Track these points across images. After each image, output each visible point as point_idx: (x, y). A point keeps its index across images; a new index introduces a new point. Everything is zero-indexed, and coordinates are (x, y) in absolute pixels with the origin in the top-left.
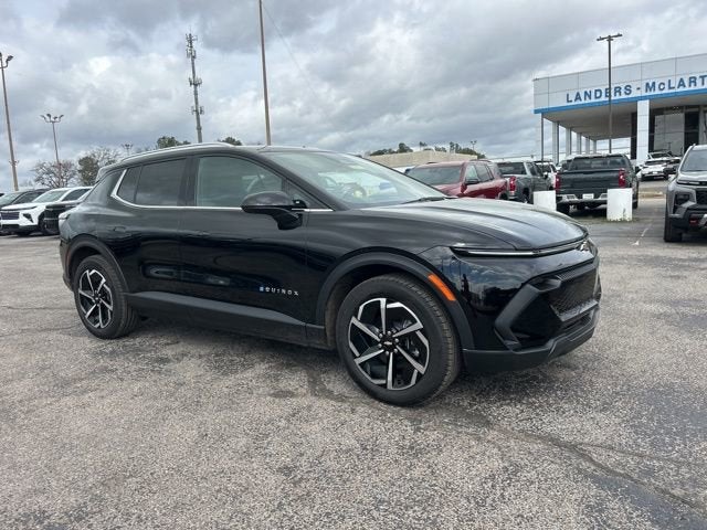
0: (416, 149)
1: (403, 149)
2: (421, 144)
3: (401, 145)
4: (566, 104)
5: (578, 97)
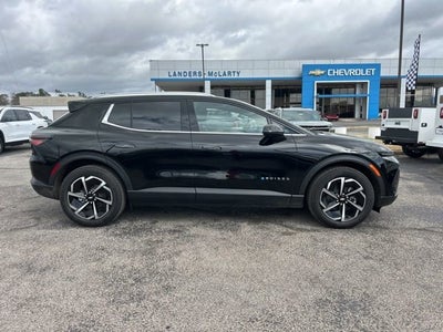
0: (53, 95)
1: (42, 93)
2: (57, 91)
3: (41, 90)
4: (167, 77)
5: (175, 75)
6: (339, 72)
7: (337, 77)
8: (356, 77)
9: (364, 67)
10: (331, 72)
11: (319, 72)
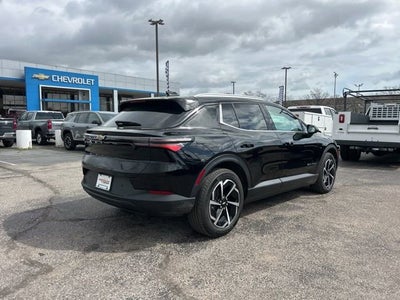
6: (63, 79)
7: (61, 83)
8: (78, 85)
9: (85, 77)
10: (56, 78)
11: (43, 76)
